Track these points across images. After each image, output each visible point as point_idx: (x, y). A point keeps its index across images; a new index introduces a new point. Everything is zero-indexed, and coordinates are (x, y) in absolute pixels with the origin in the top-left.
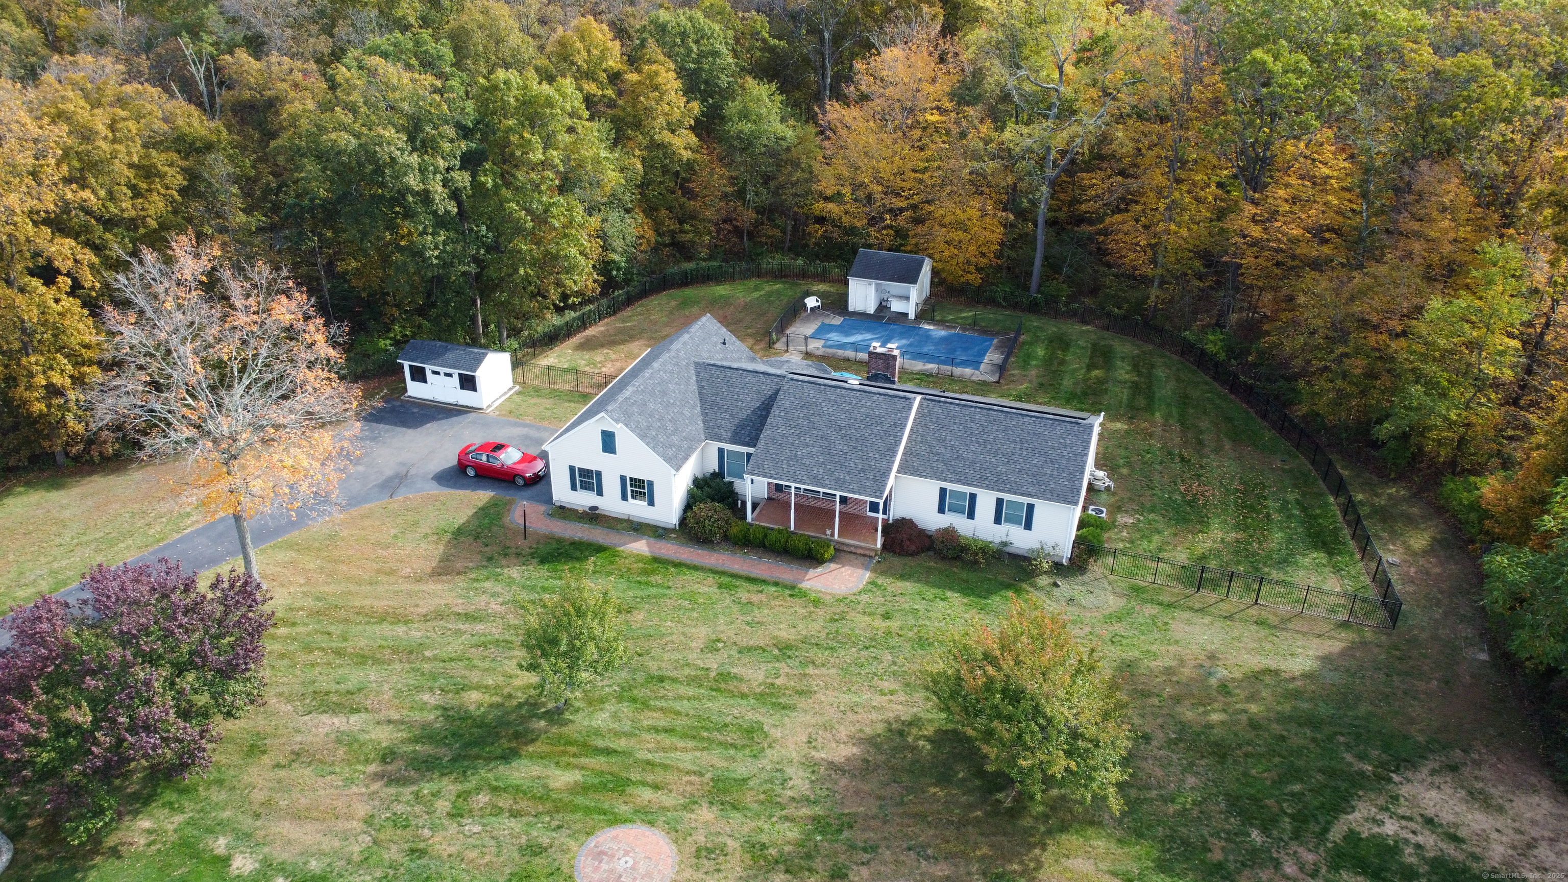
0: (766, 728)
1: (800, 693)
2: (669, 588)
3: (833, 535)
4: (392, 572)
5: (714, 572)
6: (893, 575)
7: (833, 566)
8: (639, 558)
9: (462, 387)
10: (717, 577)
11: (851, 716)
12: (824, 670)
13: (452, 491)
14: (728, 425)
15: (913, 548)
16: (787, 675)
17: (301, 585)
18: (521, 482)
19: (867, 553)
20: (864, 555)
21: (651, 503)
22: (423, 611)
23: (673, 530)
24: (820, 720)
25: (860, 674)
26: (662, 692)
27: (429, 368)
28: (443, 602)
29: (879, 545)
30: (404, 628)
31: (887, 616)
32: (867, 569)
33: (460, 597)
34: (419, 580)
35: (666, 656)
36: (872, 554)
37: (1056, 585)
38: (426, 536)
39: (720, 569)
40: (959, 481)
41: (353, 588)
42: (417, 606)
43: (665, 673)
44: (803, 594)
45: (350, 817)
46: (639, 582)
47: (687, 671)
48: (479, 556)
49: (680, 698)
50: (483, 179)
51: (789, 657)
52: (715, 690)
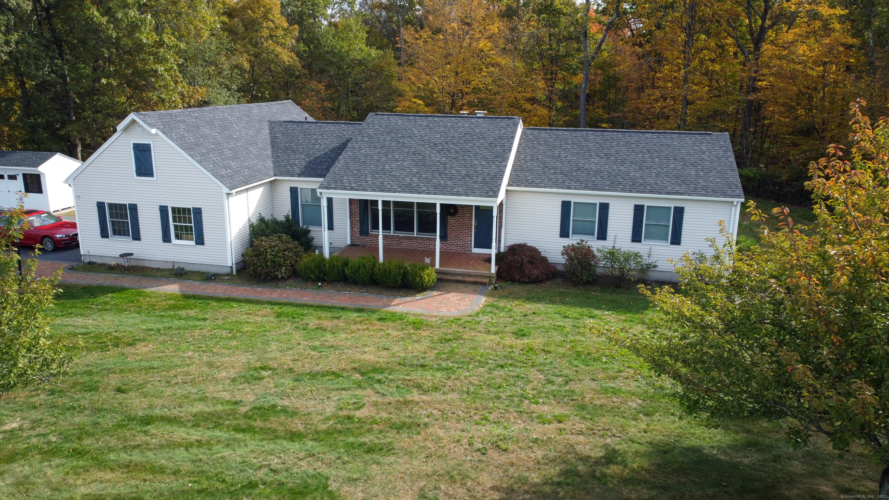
0: (333, 486)
1: (399, 428)
2: (205, 319)
5: (275, 303)
6: (518, 298)
7: (435, 293)
9: (27, 190)
10: (276, 308)
11: (493, 454)
12: (437, 396)
14: (300, 160)
15: (536, 272)
16: (375, 404)
18: (51, 244)
19: (479, 280)
20: (475, 282)
21: (201, 242)
29: (494, 271)
31: (521, 334)
32: (481, 294)
36: (487, 280)
39: (283, 301)
40: (586, 188)
43: (158, 412)
44: (397, 317)
46: (162, 316)
47: (199, 407)
49: (172, 445)
51: (379, 381)
52: (243, 431)
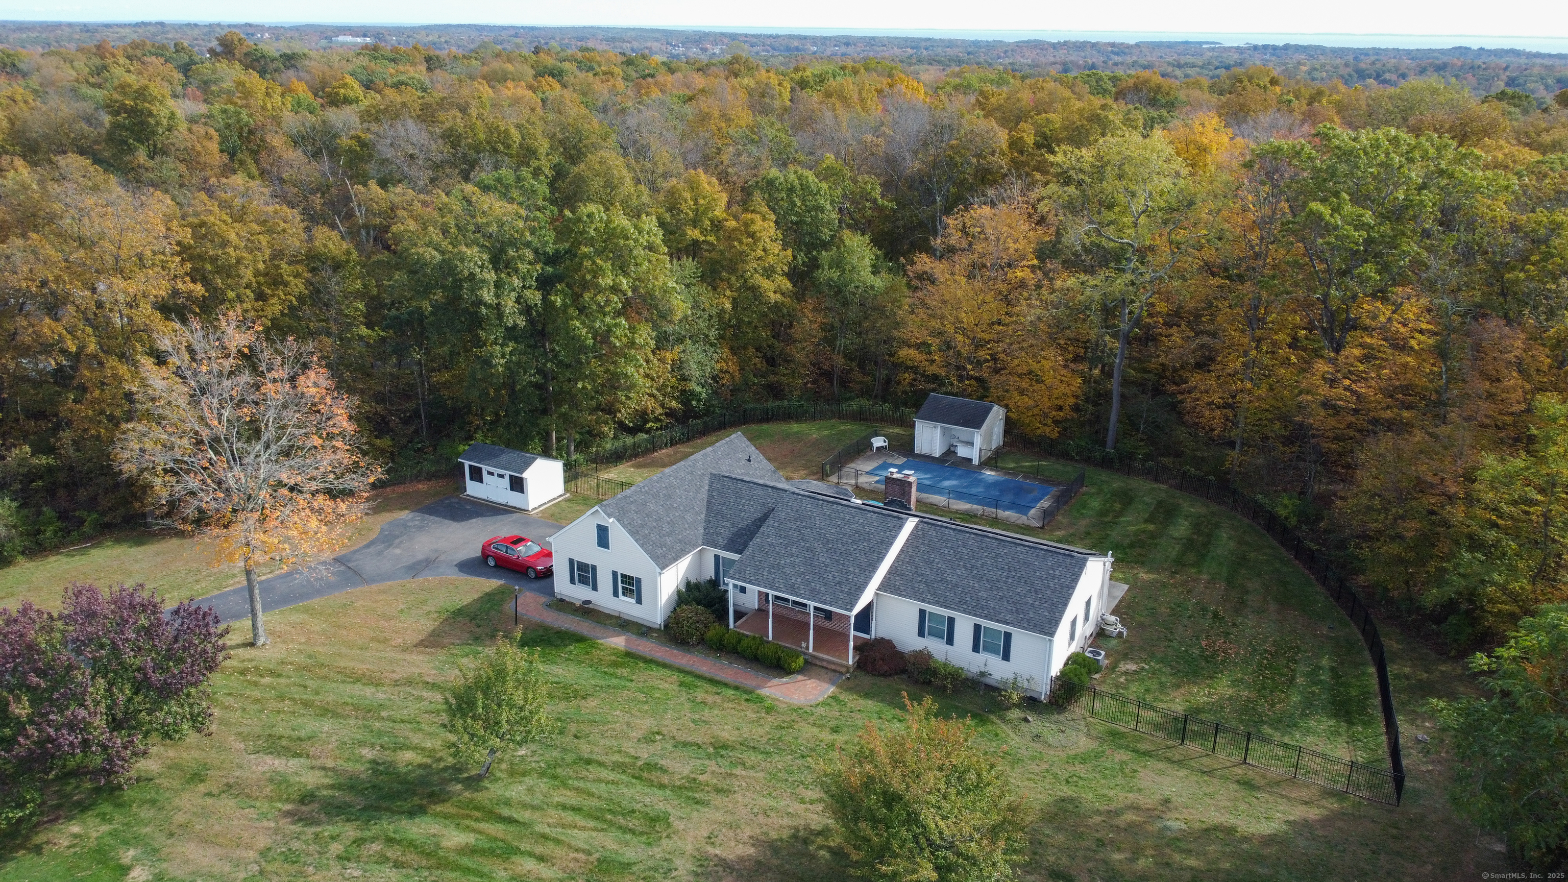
0: (671, 819)
1: (718, 791)
2: (632, 681)
3: (807, 648)
4: (385, 641)
5: (681, 671)
6: (858, 692)
7: (800, 677)
8: (615, 652)
9: (512, 489)
10: (681, 675)
11: (761, 818)
12: (752, 773)
13: (469, 577)
14: (726, 531)
15: (886, 668)
16: (713, 772)
17: (301, 644)
18: (532, 574)
19: (838, 668)
20: (835, 671)
21: (639, 601)
22: (395, 676)
23: (658, 630)
24: (729, 818)
25: (787, 780)
26: (585, 773)
27: (485, 468)
28: (418, 671)
29: (851, 662)
30: (373, 690)
31: (835, 730)
32: (833, 683)
33: (434, 668)
34: (405, 650)
35: (602, 742)
36: (843, 670)
37: (1026, 720)
38: (429, 613)
39: (688, 669)
40: (937, 603)
41: (344, 650)
42: (394, 672)
43: (594, 757)
44: (760, 700)
45: (249, 847)
46: (605, 673)
47: (616, 758)
48: (468, 635)
49: (599, 781)
50: (552, 298)
51: (722, 756)
52: (636, 778)
